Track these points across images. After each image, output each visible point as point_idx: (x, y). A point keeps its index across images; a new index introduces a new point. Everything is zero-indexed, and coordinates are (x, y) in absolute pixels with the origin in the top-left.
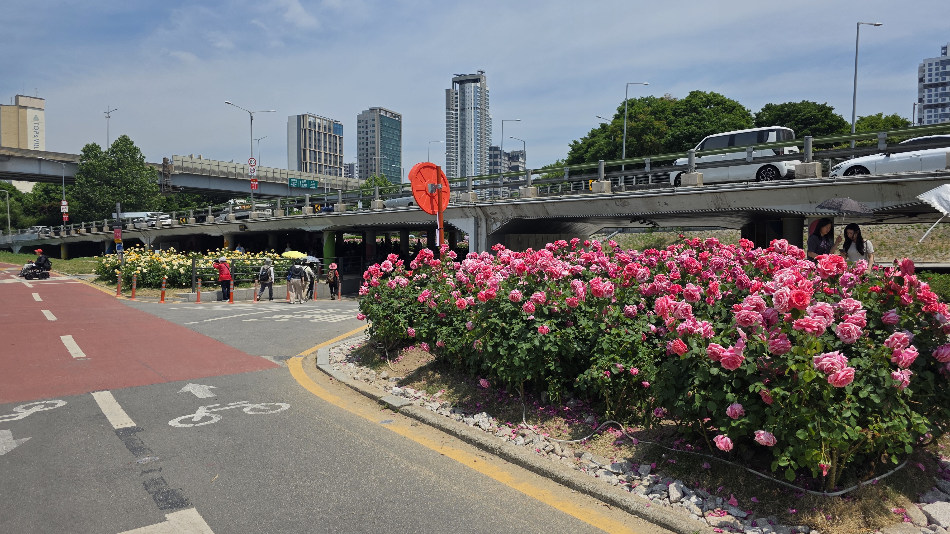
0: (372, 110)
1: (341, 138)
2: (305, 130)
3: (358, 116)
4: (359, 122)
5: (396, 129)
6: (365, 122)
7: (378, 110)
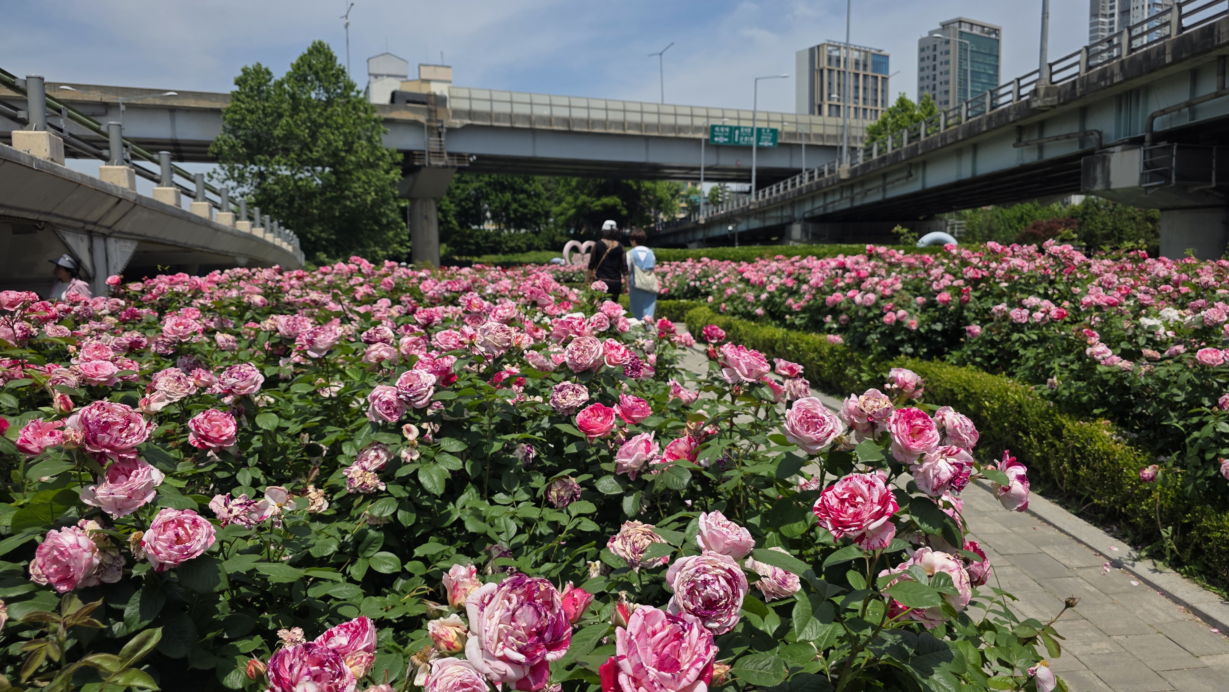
0: (945, 26)
1: (885, 80)
2: (822, 71)
3: (921, 41)
4: (922, 50)
5: (990, 55)
6: (931, 48)
7: (957, 25)
